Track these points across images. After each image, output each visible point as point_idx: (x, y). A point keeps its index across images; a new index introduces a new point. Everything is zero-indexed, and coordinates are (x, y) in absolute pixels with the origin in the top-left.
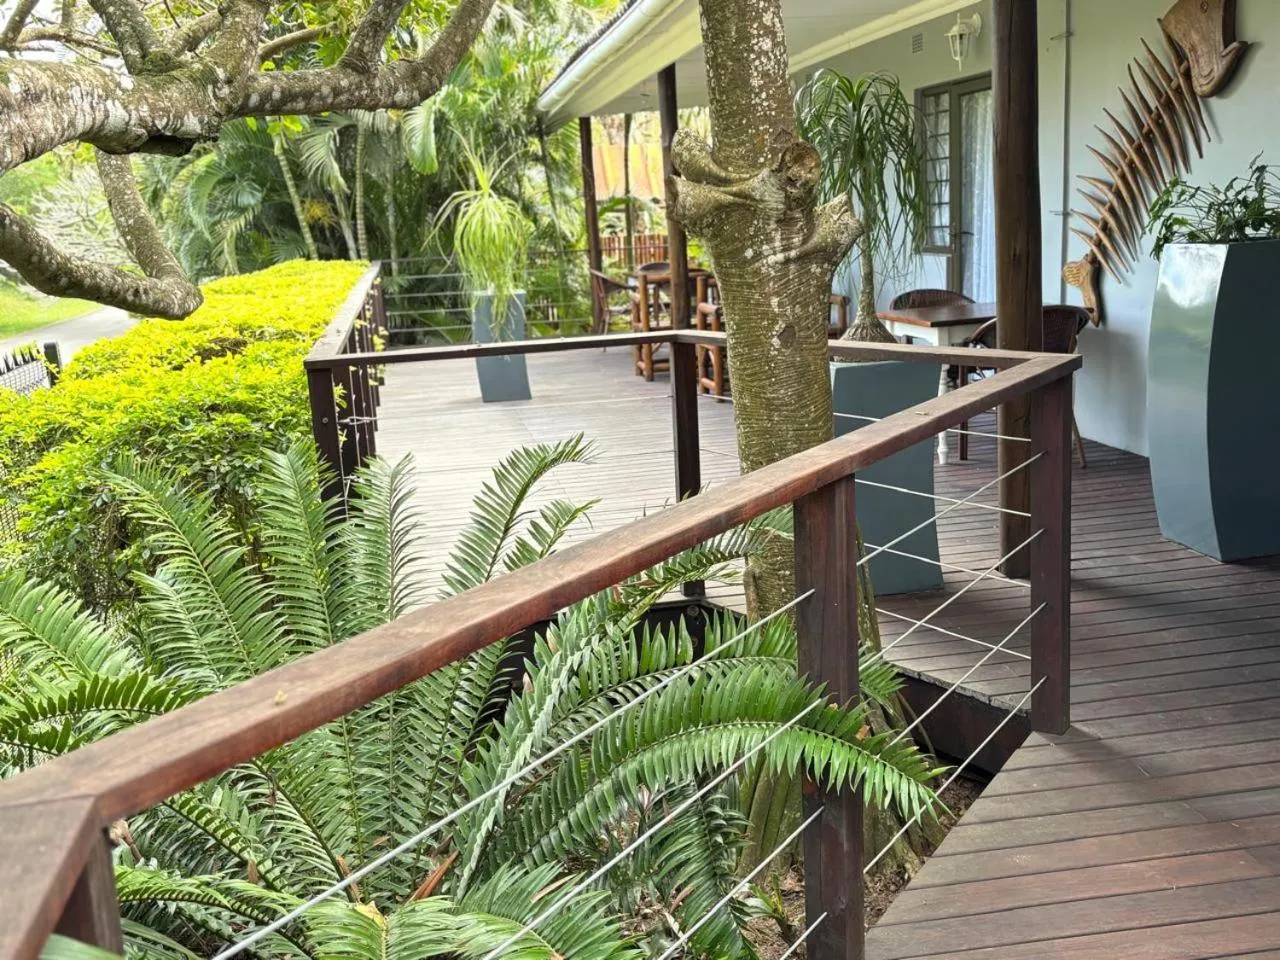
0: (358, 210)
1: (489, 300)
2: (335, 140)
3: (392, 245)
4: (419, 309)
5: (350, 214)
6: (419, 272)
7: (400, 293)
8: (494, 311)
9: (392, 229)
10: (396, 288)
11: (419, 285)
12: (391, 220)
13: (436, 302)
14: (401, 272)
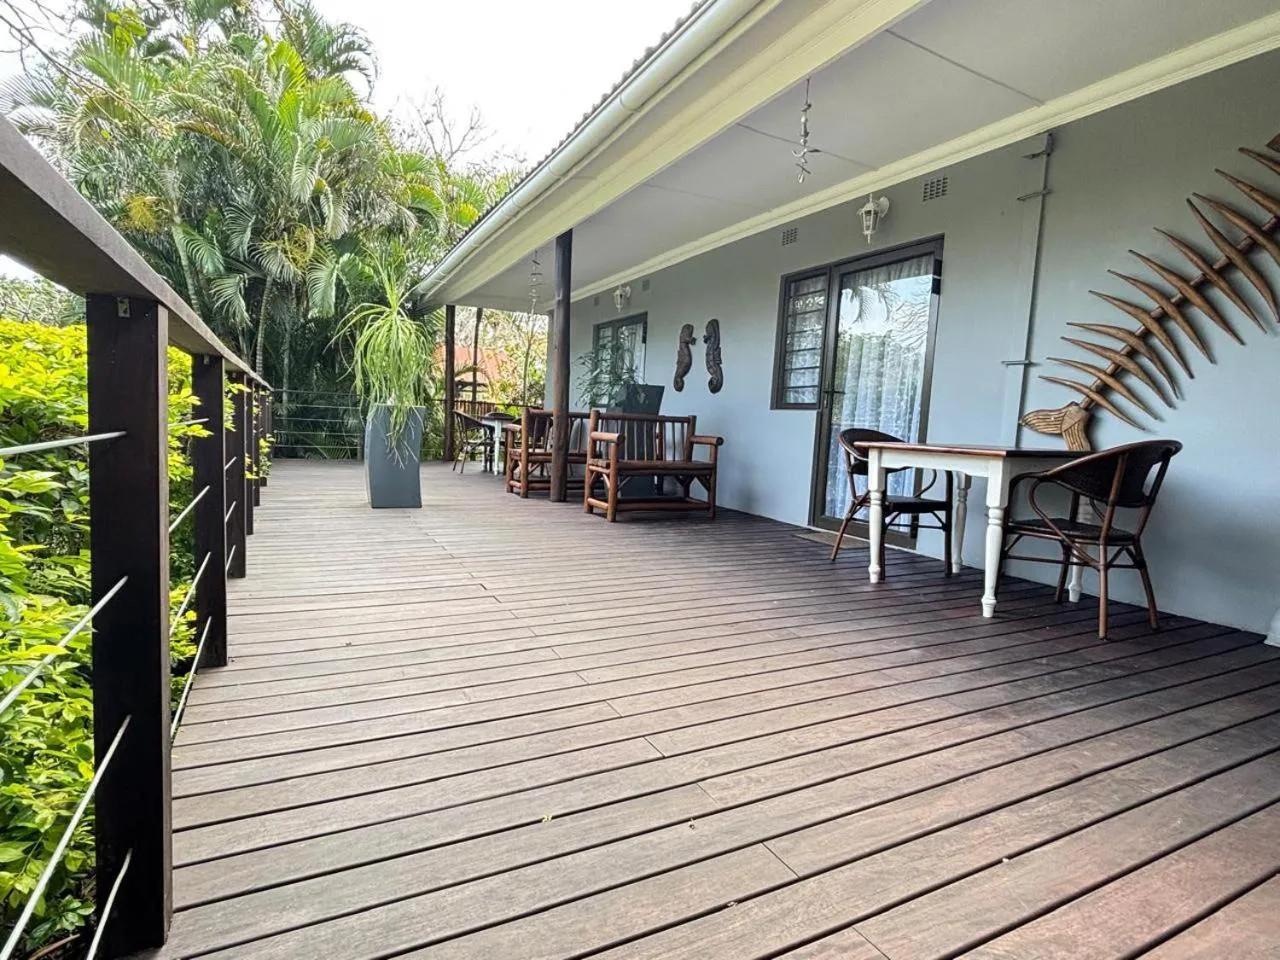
0: (258, 348)
1: (389, 410)
2: (244, 282)
3: (285, 380)
4: (304, 430)
5: (251, 353)
6: (306, 402)
7: (288, 416)
8: (392, 421)
9: (286, 368)
10: (285, 412)
11: (305, 412)
12: (286, 361)
13: (316, 426)
14: (289, 401)
